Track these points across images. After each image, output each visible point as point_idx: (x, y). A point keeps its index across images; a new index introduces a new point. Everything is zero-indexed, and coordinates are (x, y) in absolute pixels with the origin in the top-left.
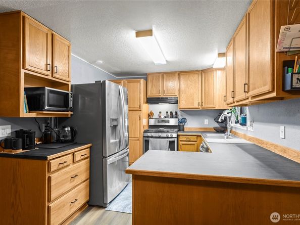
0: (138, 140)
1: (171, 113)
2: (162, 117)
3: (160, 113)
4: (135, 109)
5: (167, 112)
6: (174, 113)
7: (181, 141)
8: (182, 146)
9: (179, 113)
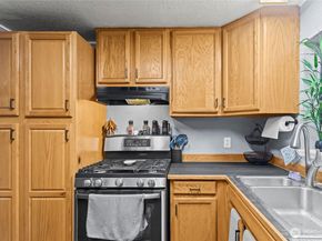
0: (63, 195)
1: (155, 124)
2: (136, 133)
3: (131, 123)
4: (52, 113)
5: (146, 123)
6: (160, 125)
7: (175, 194)
8: (181, 208)
9: (172, 124)
